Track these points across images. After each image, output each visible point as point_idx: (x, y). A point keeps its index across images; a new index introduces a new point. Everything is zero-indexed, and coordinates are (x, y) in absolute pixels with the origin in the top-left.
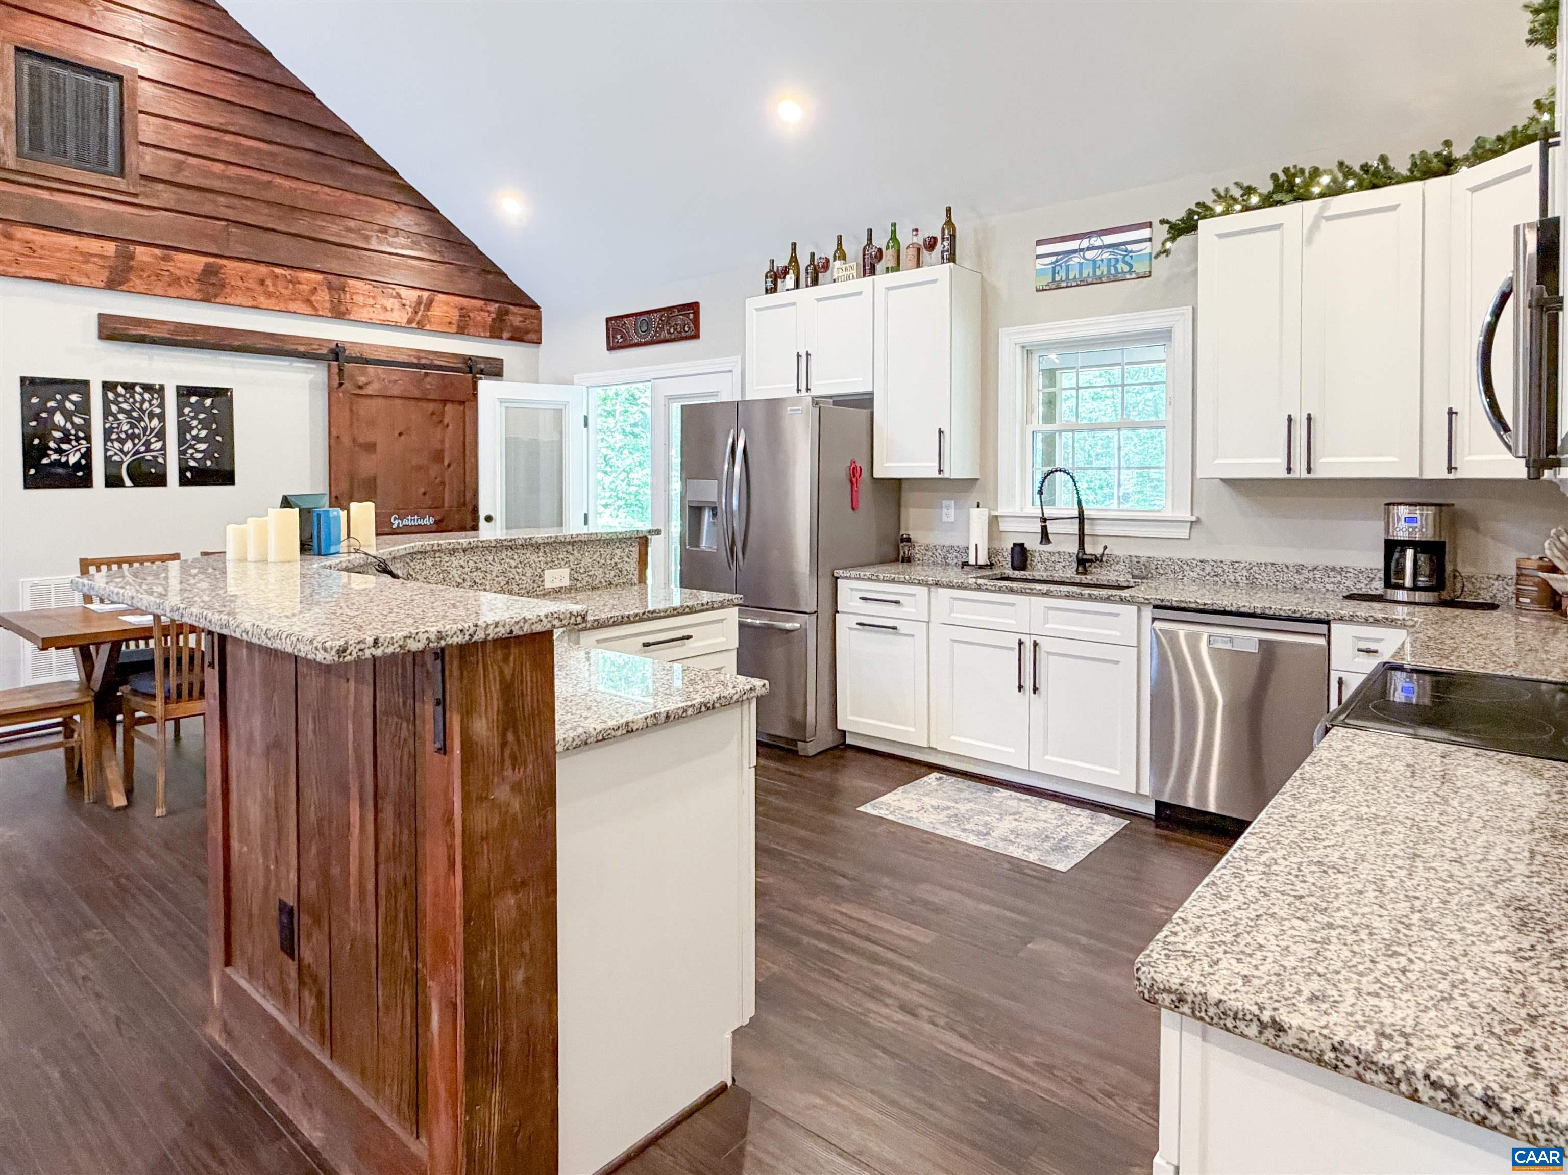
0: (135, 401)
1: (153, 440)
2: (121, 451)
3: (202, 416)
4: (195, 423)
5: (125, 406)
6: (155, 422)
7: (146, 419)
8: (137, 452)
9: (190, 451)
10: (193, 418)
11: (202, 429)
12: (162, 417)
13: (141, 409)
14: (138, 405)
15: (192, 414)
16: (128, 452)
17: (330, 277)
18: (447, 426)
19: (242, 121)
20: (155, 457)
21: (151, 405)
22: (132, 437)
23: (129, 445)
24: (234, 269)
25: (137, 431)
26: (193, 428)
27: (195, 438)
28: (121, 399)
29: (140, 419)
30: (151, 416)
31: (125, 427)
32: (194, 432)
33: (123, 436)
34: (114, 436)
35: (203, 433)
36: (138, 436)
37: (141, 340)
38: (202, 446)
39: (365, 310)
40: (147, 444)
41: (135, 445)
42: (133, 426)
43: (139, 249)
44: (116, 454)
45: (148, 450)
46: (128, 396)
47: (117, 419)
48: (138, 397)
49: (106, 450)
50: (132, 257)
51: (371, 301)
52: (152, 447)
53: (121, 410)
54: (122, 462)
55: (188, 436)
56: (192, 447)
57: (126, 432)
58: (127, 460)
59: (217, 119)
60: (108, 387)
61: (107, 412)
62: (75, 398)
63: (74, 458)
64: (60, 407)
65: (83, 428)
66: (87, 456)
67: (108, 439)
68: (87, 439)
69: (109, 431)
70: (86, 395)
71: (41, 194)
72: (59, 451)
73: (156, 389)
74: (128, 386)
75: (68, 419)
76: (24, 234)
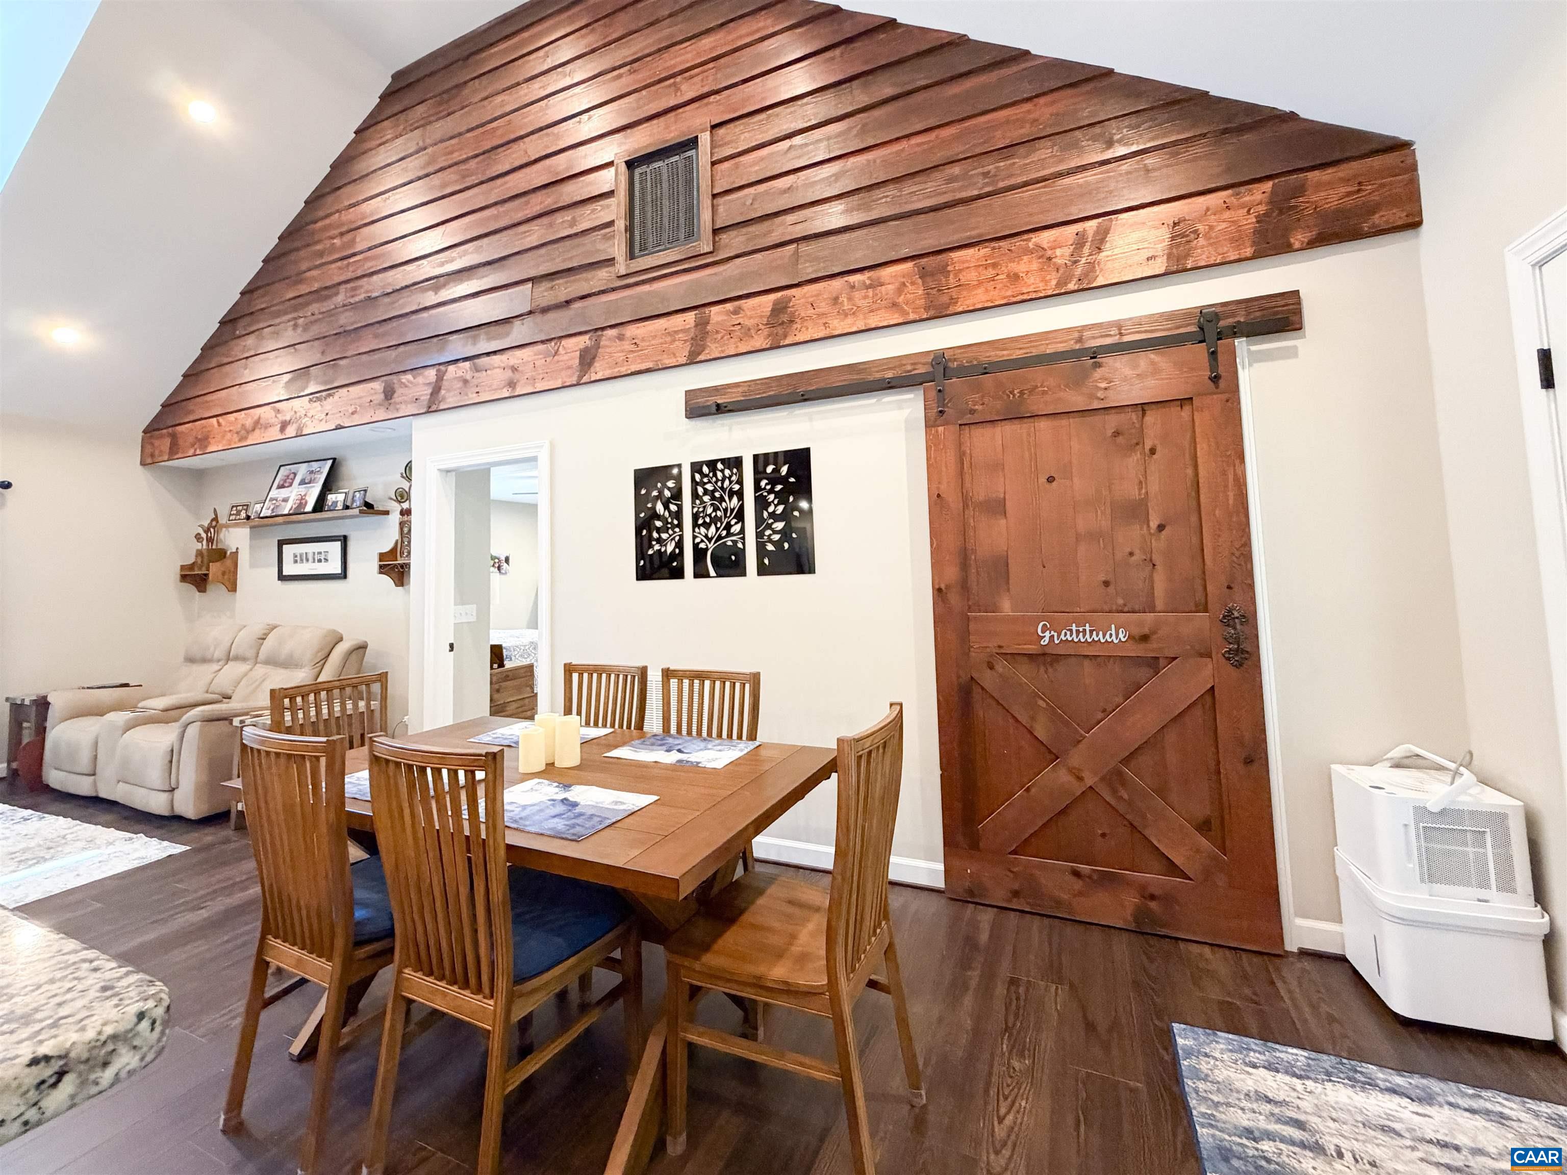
0: (717, 480)
1: (733, 522)
2: (706, 536)
3: (779, 487)
4: (771, 497)
5: (709, 487)
6: (735, 499)
7: (727, 498)
8: (720, 538)
9: (768, 532)
10: (770, 492)
11: (779, 504)
12: (740, 494)
13: (722, 488)
14: (719, 484)
15: (768, 487)
16: (712, 538)
17: (923, 261)
18: (1153, 451)
20: (735, 542)
21: (731, 482)
22: (715, 520)
23: (713, 529)
24: (804, 296)
25: (719, 513)
26: (769, 504)
27: (772, 515)
28: (705, 480)
29: (722, 499)
30: (732, 494)
31: (709, 510)
32: (771, 509)
33: (708, 520)
34: (700, 521)
35: (780, 508)
36: (720, 519)
38: (779, 526)
39: (980, 291)
40: (728, 527)
41: (717, 529)
42: (716, 509)
43: (714, 310)
44: (702, 541)
45: (729, 534)
46: (711, 475)
47: (702, 502)
48: (719, 475)
49: (694, 537)
50: (708, 321)
51: (991, 272)
52: (732, 530)
53: (706, 492)
54: (707, 549)
55: (765, 514)
56: (769, 526)
57: (710, 515)
58: (711, 546)
60: (696, 467)
61: (695, 496)
62: (671, 484)
63: (670, 548)
64: (660, 496)
65: (678, 515)
66: (680, 545)
67: (695, 525)
68: (680, 526)
69: (695, 517)
70: (678, 479)
71: (646, 288)
72: (659, 541)
73: (735, 463)
74: (712, 464)
75: (666, 507)
76: (632, 331)
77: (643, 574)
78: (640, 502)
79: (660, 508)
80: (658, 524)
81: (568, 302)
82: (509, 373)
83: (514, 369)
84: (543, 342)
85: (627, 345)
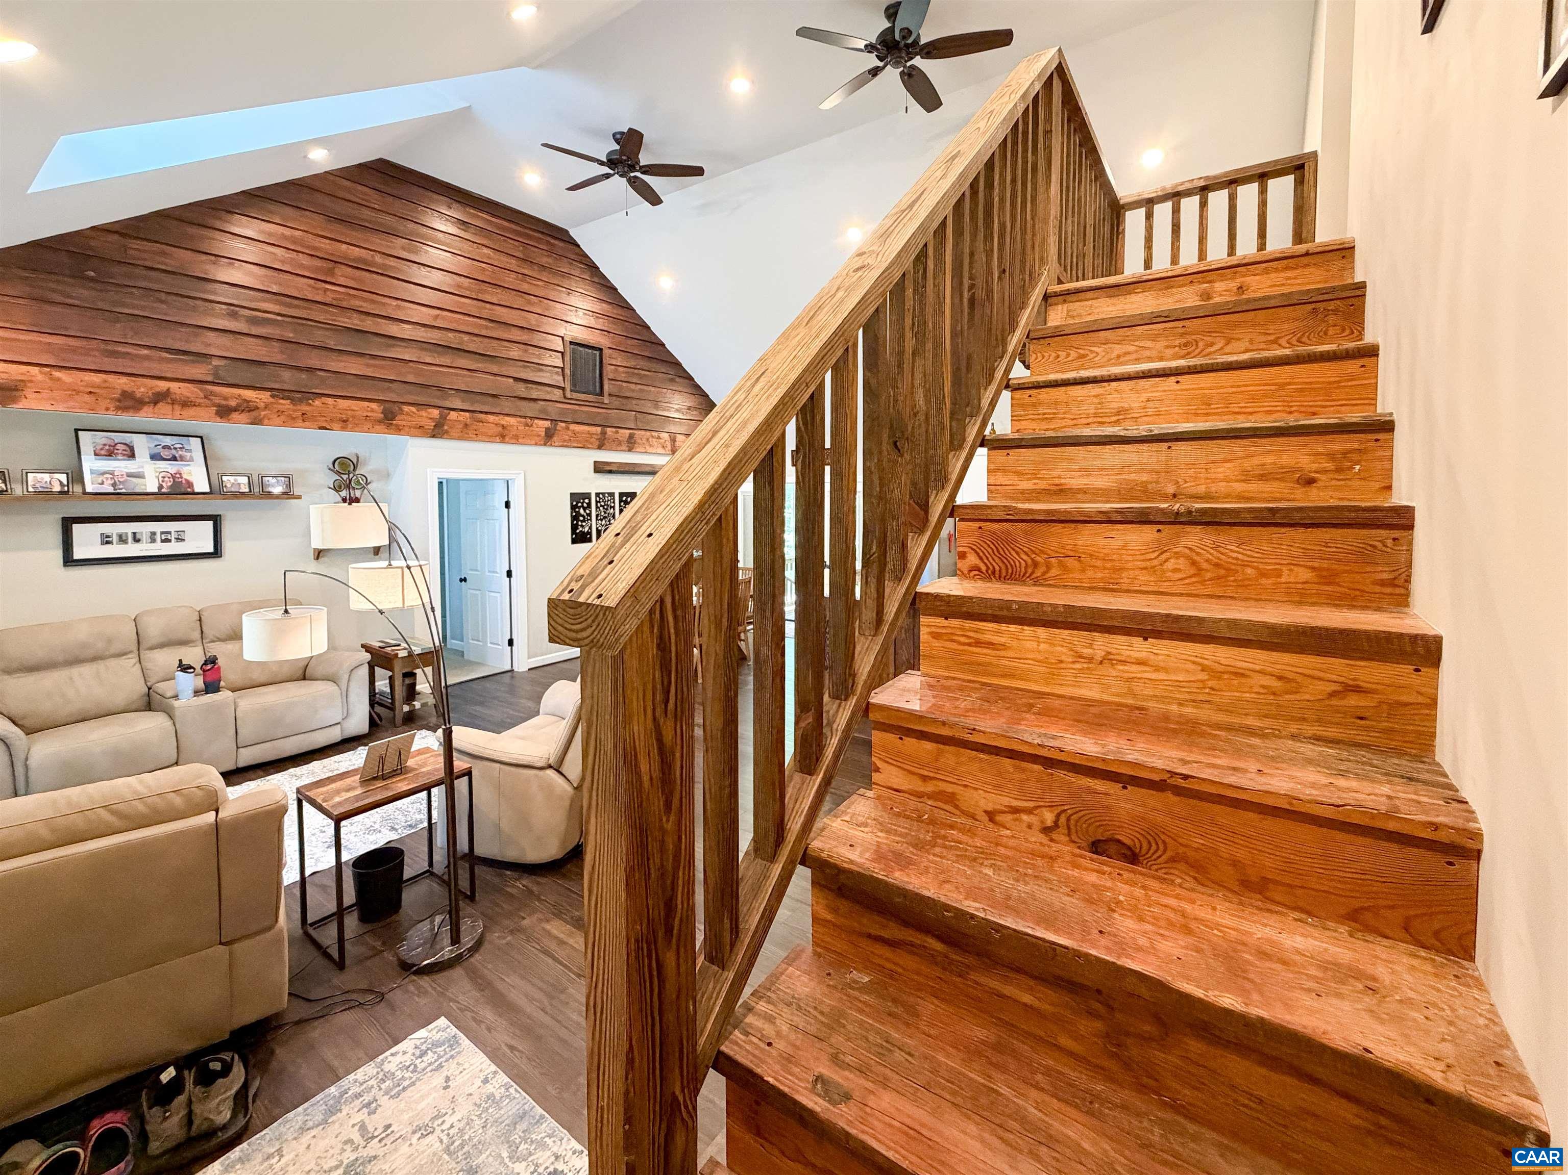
0: (606, 501)
2: (601, 524)
5: (602, 503)
6: (612, 510)
7: (609, 509)
10: (624, 507)
12: (614, 507)
14: (606, 503)
16: (604, 525)
19: (642, 363)
21: (611, 502)
22: (605, 518)
23: (604, 522)
24: (640, 435)
25: (606, 515)
28: (601, 500)
29: (607, 509)
30: (611, 507)
37: (610, 472)
40: (609, 520)
42: (604, 513)
43: (609, 429)
44: (600, 526)
45: (610, 523)
46: (603, 498)
47: (600, 510)
48: (607, 499)
49: (596, 524)
50: (606, 433)
53: (601, 505)
54: (601, 530)
57: (602, 515)
59: (632, 363)
60: (597, 495)
61: (597, 507)
62: (587, 501)
63: (586, 529)
64: (582, 506)
65: (589, 515)
66: (590, 528)
67: (597, 519)
68: (591, 520)
69: (597, 516)
70: (590, 499)
71: (577, 407)
72: (582, 526)
73: (612, 495)
74: (603, 494)
75: (585, 511)
76: (572, 427)
77: (574, 541)
78: (573, 508)
79: (582, 511)
80: (581, 518)
81: (535, 400)
82: (500, 429)
83: (503, 427)
84: (520, 416)
85: (570, 433)
